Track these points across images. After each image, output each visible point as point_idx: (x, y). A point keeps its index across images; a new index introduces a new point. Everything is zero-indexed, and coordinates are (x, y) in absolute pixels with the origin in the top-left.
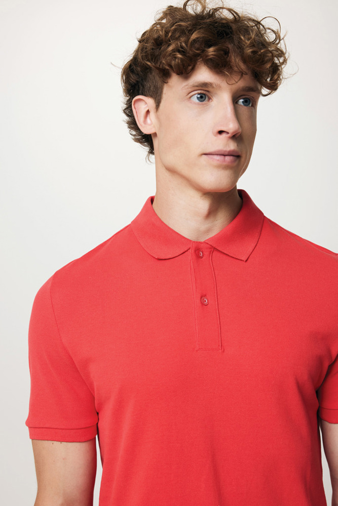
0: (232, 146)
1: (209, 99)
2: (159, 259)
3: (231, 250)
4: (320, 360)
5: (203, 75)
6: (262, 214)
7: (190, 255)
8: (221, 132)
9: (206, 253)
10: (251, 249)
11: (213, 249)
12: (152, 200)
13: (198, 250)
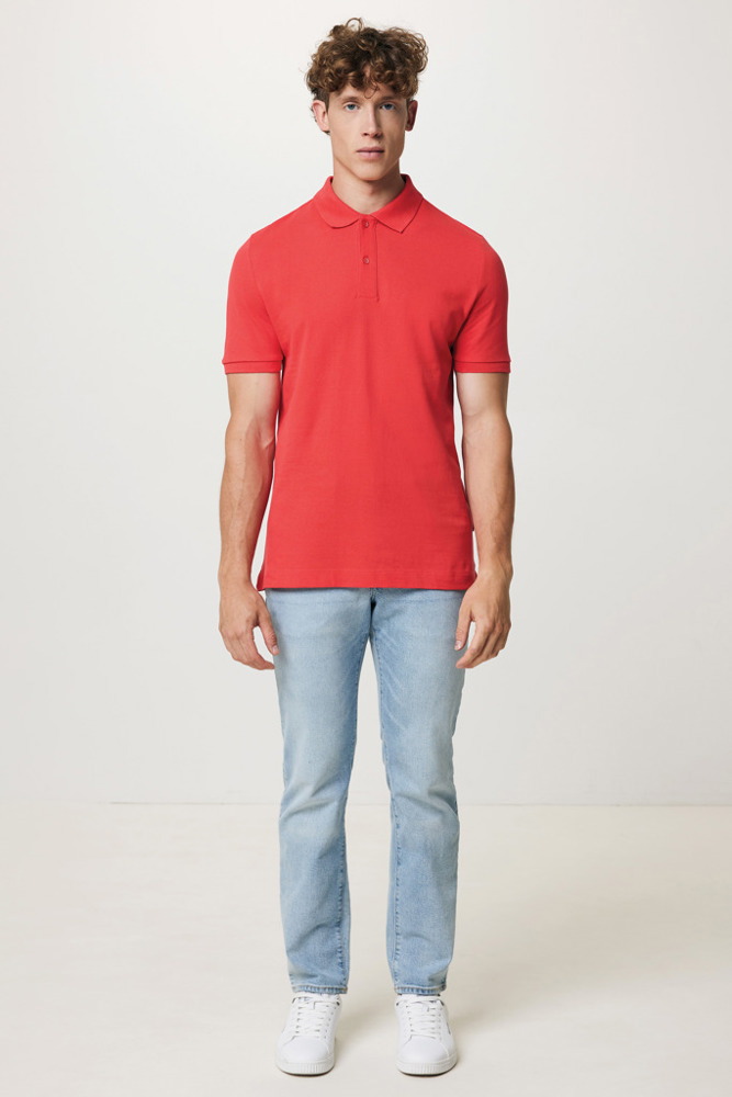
0: (374, 144)
1: (359, 108)
2: (334, 228)
3: (392, 222)
4: (453, 316)
5: (349, 91)
6: (421, 195)
7: (358, 226)
8: (366, 134)
9: (371, 224)
10: (407, 223)
11: (376, 221)
12: (331, 179)
13: (364, 220)
